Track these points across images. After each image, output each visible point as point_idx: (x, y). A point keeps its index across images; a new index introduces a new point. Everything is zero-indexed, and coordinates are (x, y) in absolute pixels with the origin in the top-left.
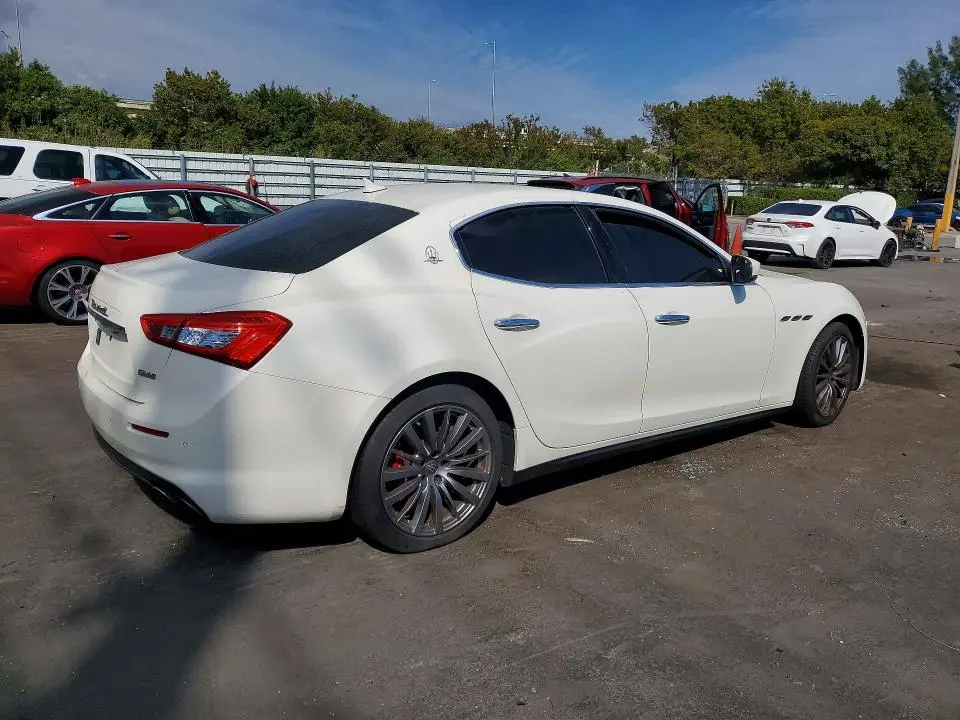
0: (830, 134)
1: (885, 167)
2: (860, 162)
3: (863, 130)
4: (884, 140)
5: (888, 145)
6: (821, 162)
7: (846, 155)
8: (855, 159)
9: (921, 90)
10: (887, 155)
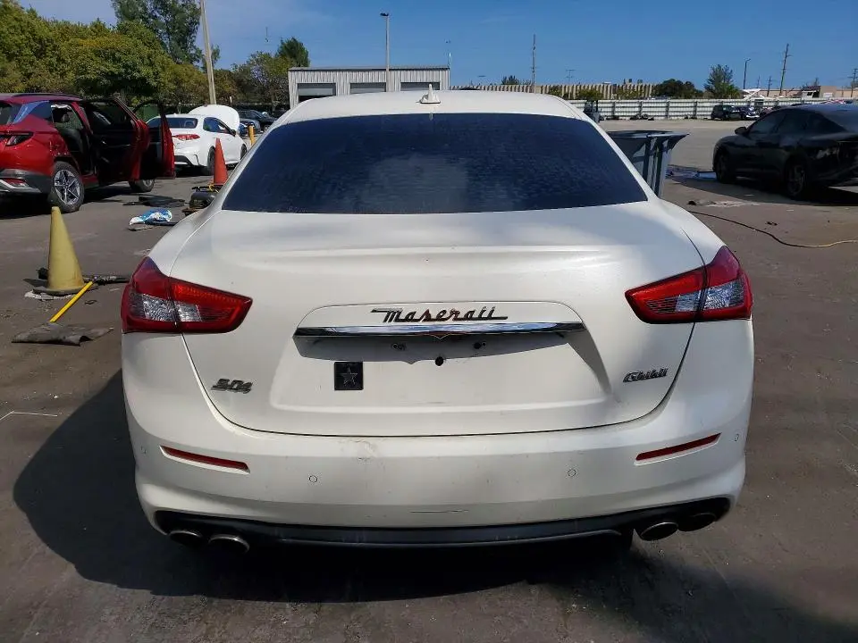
0: (97, 53)
1: (154, 84)
2: (134, 80)
3: (129, 51)
4: (147, 61)
5: (151, 64)
6: (97, 80)
7: (120, 74)
8: (129, 77)
9: (133, 18)
10: (154, 73)
